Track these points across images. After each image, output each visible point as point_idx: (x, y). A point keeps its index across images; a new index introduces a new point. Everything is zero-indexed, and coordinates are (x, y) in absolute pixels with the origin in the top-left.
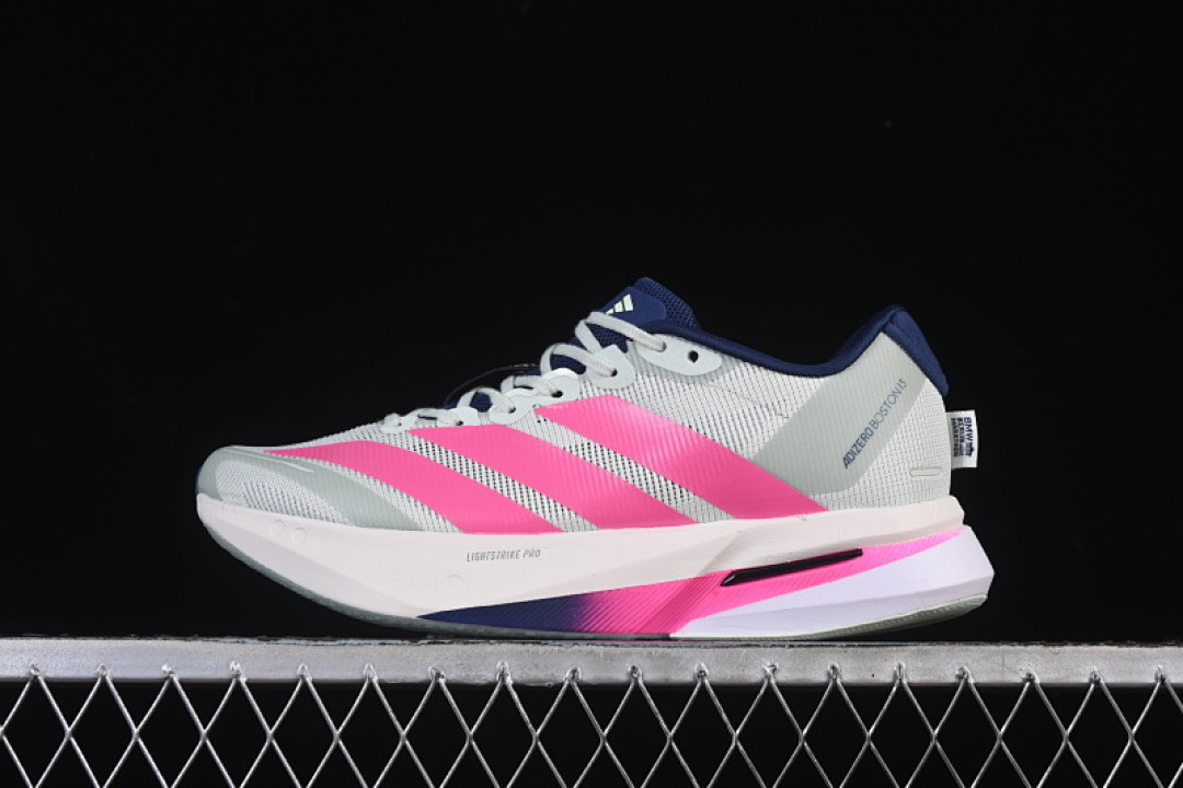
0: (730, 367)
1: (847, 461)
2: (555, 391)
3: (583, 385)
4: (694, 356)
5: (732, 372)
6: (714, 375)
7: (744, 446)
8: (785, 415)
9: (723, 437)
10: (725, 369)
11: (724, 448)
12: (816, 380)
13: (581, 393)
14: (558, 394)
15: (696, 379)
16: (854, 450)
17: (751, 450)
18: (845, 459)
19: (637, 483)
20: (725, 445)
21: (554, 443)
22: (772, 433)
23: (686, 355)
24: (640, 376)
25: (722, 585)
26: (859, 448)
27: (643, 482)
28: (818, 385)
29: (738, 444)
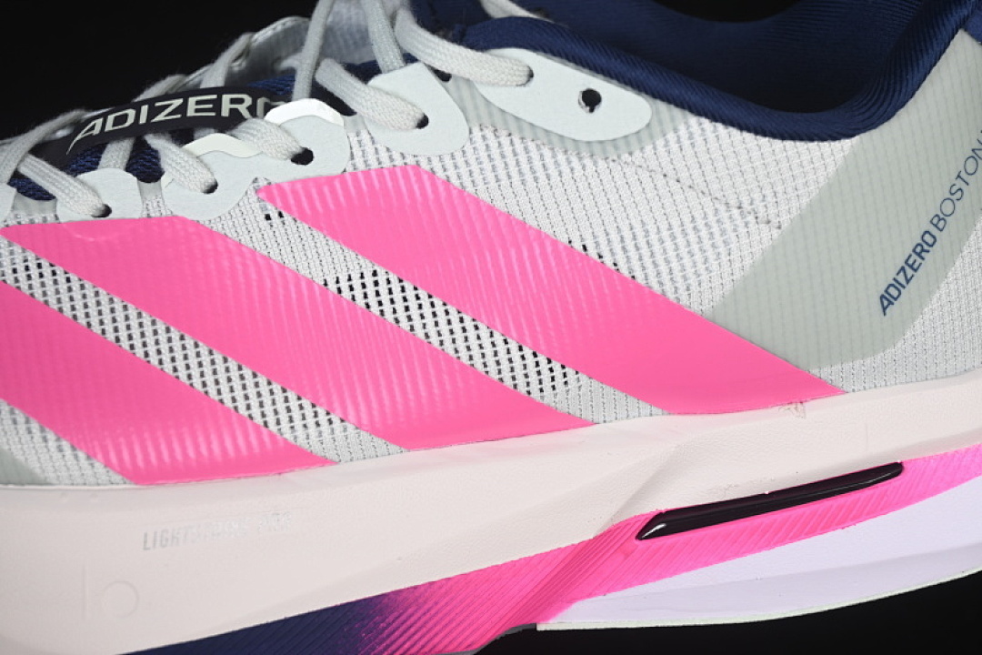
0: (668, 126)
1: (887, 301)
2: (297, 150)
3: (354, 140)
4: (591, 99)
5: (671, 136)
6: (633, 140)
7: (694, 288)
8: (775, 221)
9: (651, 271)
10: (656, 129)
11: (653, 295)
12: (836, 145)
13: (352, 157)
14: (304, 157)
15: (597, 149)
16: (901, 278)
17: (707, 295)
18: (882, 297)
19: (478, 362)
20: (656, 288)
21: (304, 272)
22: (748, 262)
23: (577, 96)
24: (477, 133)
25: (639, 536)
26: (909, 272)
27: (491, 360)
28: (839, 156)
29: (681, 284)
